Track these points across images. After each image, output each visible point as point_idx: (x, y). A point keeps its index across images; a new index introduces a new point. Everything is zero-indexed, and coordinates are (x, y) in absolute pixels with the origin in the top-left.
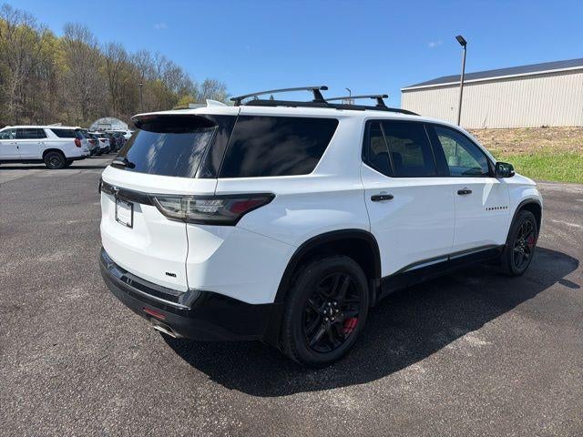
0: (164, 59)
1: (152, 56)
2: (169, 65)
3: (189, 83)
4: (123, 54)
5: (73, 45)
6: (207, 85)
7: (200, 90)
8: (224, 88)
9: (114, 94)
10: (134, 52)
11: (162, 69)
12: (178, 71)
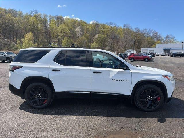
0: (152, 30)
1: (148, 30)
2: (154, 32)
3: (160, 37)
4: (139, 30)
5: (125, 30)
6: (167, 37)
7: (164, 39)
8: (174, 37)
9: (135, 42)
10: (143, 29)
11: (151, 33)
12: (156, 33)
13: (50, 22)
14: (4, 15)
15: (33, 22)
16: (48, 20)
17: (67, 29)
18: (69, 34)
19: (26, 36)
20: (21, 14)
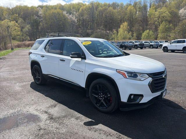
13: (150, 7)
14: (107, 9)
15: (131, 10)
16: (148, 5)
17: (167, 12)
18: (169, 18)
19: (122, 26)
20: (122, 4)
